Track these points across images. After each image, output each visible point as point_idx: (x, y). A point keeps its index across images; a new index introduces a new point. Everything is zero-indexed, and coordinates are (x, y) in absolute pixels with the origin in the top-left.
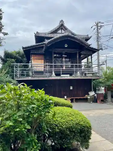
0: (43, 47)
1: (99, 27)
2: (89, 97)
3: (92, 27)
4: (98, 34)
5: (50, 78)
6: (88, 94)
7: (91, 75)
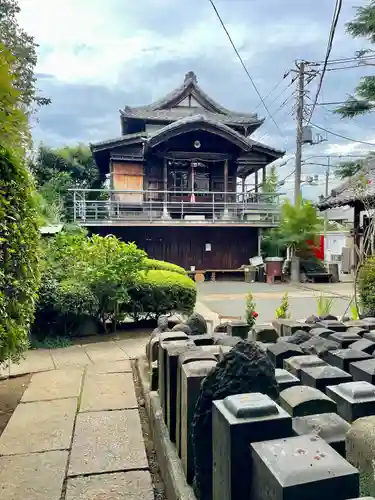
0: (140, 145)
2: (247, 271)
3: (285, 76)
4: (302, 97)
5: (157, 224)
6: (249, 263)
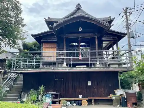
1: (128, 14)
2: (114, 98)
4: (127, 21)
7: (117, 66)
